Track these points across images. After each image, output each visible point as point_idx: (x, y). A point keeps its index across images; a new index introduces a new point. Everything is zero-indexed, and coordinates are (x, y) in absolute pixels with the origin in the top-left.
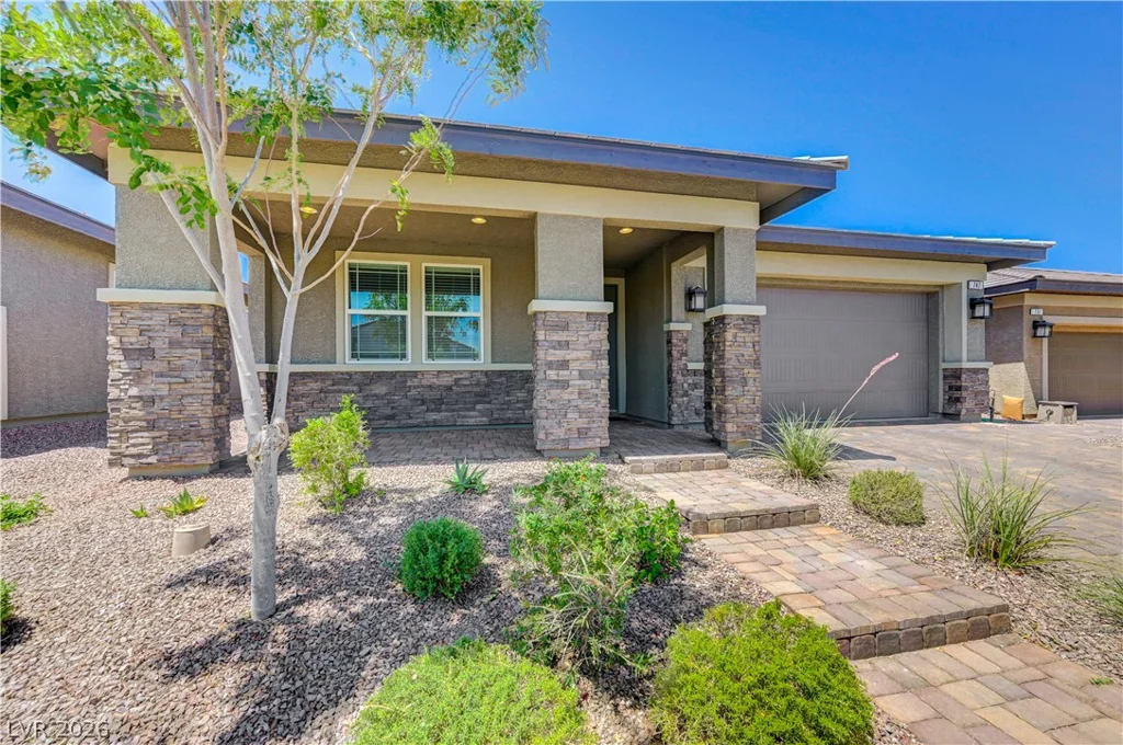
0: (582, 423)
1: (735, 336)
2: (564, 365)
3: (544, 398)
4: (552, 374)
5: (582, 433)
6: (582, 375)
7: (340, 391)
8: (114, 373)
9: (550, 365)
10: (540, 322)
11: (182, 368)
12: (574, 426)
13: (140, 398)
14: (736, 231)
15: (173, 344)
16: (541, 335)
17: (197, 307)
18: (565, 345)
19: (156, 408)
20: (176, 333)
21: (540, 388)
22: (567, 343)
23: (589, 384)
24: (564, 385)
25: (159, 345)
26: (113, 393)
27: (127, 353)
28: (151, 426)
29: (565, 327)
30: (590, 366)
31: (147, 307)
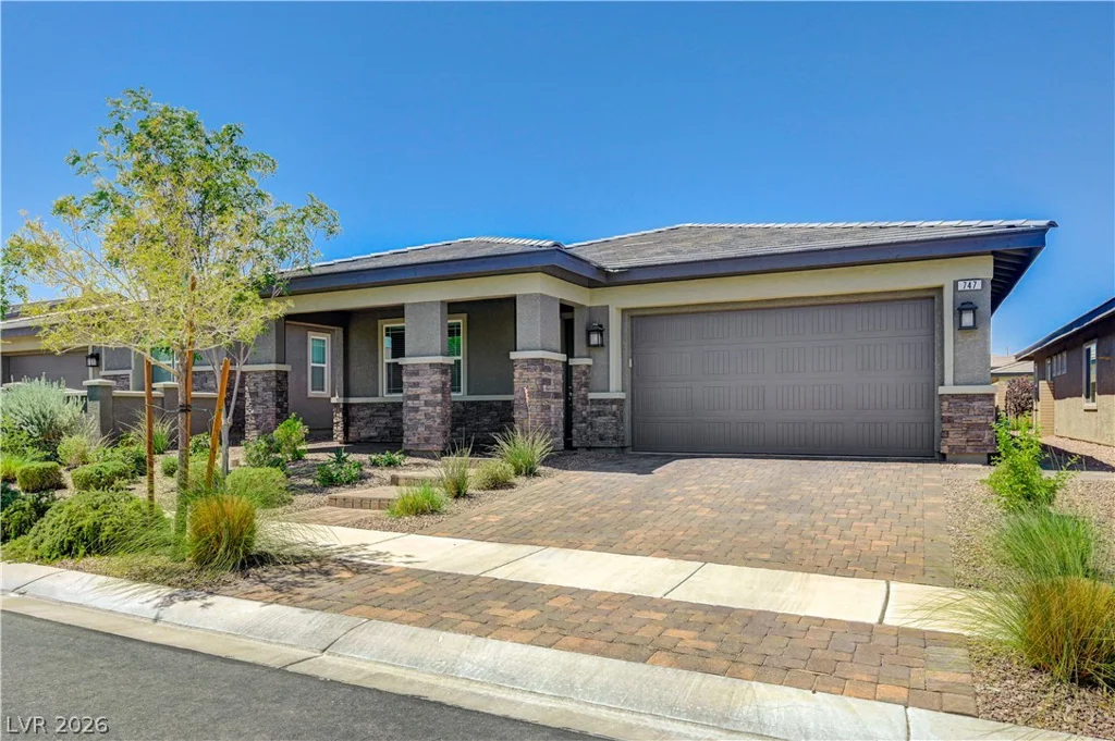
0: (426, 434)
1: (521, 374)
2: (417, 397)
3: (407, 417)
4: (410, 403)
5: (427, 440)
6: (427, 403)
7: (380, 416)
8: (247, 404)
9: (409, 398)
10: (404, 371)
11: (266, 401)
12: (421, 436)
13: (254, 415)
14: (525, 296)
15: (264, 390)
16: (405, 379)
17: (270, 371)
18: (416, 385)
19: (260, 418)
20: (264, 384)
21: (404, 411)
22: (418, 383)
23: (431, 409)
24: (416, 410)
25: (260, 390)
26: (247, 412)
27: (251, 394)
28: (257, 428)
29: (416, 373)
30: (431, 398)
31: (256, 373)
